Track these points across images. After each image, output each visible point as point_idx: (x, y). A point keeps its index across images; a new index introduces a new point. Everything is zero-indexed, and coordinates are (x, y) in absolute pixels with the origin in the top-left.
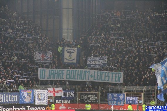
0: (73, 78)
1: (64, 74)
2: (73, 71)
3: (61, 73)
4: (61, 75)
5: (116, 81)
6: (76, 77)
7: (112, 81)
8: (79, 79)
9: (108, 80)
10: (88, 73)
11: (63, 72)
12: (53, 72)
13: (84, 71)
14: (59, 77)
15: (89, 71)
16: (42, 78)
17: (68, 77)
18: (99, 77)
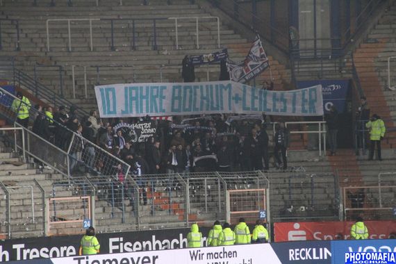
0: (190, 106)
1: (164, 98)
2: (190, 87)
3: (157, 96)
4: (157, 100)
5: (306, 112)
6: (198, 106)
7: (294, 112)
8: (205, 108)
9: (282, 111)
10: (228, 89)
11: (161, 92)
12: (137, 94)
13: (217, 86)
14: (152, 107)
15: (229, 86)
16: (110, 113)
17: (176, 107)
18: (257, 101)
